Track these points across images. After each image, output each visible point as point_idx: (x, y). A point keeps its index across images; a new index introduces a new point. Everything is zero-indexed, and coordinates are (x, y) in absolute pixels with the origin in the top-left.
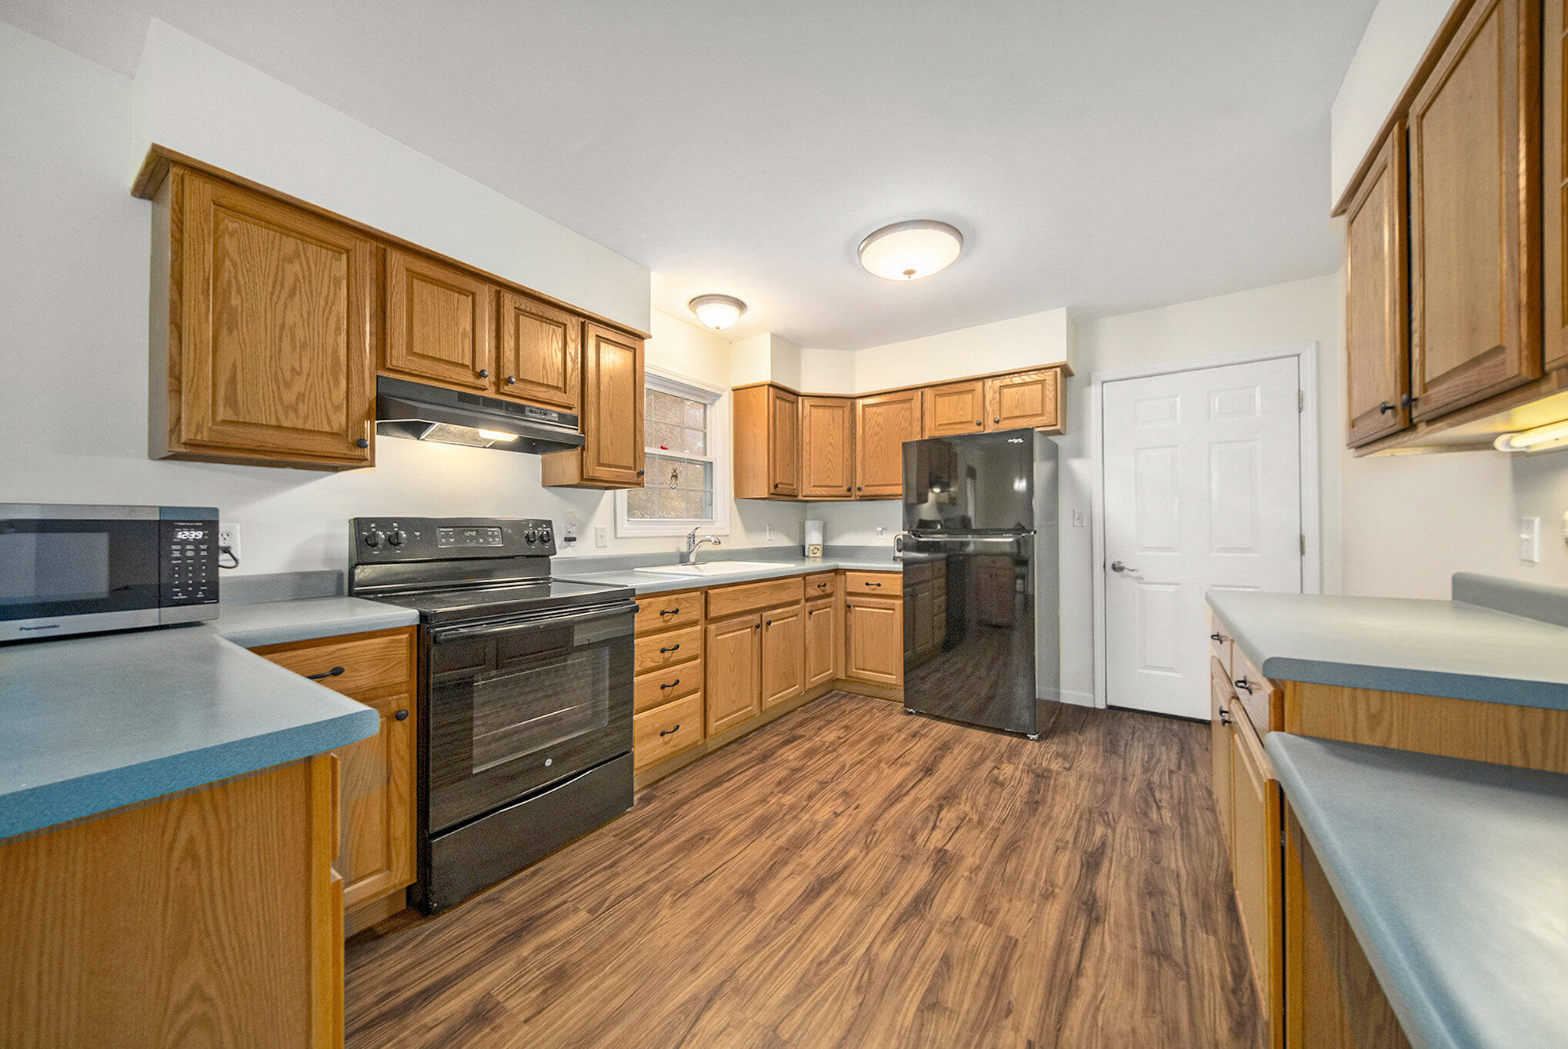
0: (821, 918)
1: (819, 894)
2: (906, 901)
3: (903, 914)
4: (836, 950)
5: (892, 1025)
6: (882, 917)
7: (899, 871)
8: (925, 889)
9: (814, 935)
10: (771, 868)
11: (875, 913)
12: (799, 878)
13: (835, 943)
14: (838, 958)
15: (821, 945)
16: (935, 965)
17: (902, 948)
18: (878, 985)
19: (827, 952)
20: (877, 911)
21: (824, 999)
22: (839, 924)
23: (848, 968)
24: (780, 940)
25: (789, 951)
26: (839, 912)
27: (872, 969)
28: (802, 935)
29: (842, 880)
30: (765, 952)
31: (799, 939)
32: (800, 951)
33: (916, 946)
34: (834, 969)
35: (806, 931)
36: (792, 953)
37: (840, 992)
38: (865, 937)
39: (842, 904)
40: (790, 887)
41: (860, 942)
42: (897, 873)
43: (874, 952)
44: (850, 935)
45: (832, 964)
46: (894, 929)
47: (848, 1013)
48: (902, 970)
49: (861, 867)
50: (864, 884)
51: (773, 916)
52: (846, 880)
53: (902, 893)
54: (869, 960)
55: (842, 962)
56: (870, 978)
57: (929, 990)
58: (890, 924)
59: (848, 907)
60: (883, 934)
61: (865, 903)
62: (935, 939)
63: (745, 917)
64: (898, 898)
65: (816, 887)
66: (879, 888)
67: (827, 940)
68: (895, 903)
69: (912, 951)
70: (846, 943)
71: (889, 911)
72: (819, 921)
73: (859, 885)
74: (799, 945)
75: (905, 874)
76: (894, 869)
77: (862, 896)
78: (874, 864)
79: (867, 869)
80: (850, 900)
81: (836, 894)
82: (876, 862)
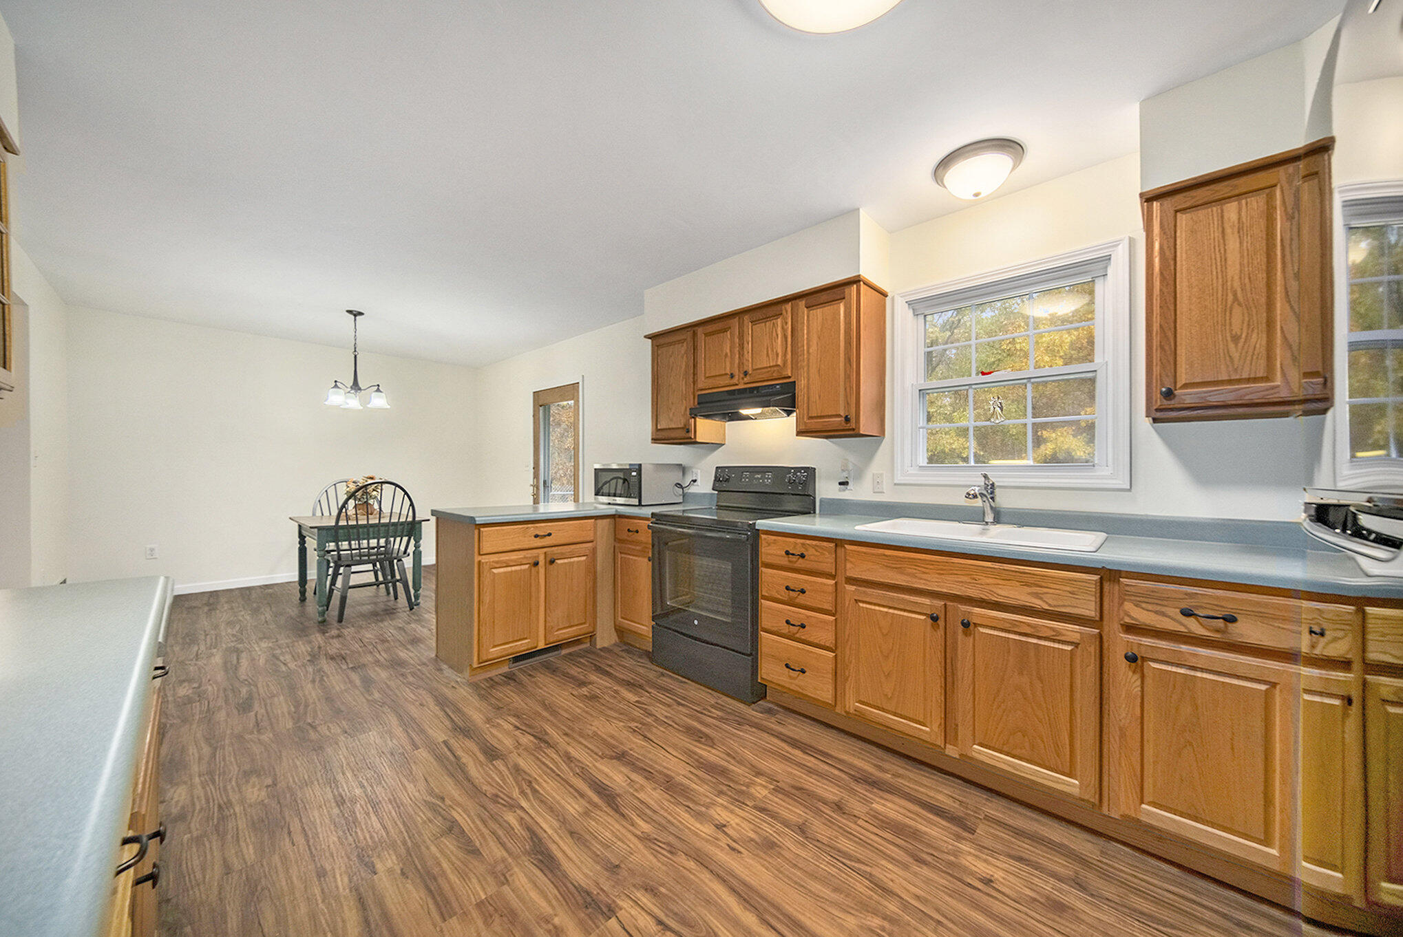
1: (599, 793)
2: (553, 848)
3: (540, 839)
4: (536, 791)
6: (548, 824)
7: (598, 856)
8: (557, 867)
10: (645, 770)
11: (554, 821)
13: (543, 793)
14: (528, 791)
15: (545, 785)
16: (477, 843)
17: (509, 828)
18: (491, 806)
19: (537, 787)
20: (556, 824)
21: (505, 781)
23: (515, 793)
24: (565, 768)
25: (552, 769)
26: (570, 800)
27: (505, 806)
30: (560, 761)
31: (558, 774)
32: (547, 774)
33: (503, 838)
34: (520, 788)
35: (563, 779)
36: (548, 770)
37: (501, 786)
38: (535, 810)
39: (577, 803)
41: (532, 806)
42: (595, 853)
43: (518, 811)
44: (541, 801)
45: (526, 787)
46: (529, 829)
48: (490, 821)
49: (617, 826)
50: (593, 823)
52: (605, 812)
53: (567, 849)
54: (513, 806)
55: (523, 793)
56: (498, 802)
57: (462, 832)
58: (536, 828)
59: (573, 807)
60: (529, 820)
61: (569, 817)
62: (499, 853)
64: (561, 843)
65: (608, 792)
66: (580, 831)
67: (548, 788)
68: (556, 838)
69: (502, 832)
70: (537, 798)
71: (550, 831)
72: (569, 788)
73: (594, 819)
75: (590, 860)
76: (603, 854)
77: (578, 817)
78: (617, 837)
79: (611, 830)
80: (579, 809)
81: (590, 802)
82: (620, 840)
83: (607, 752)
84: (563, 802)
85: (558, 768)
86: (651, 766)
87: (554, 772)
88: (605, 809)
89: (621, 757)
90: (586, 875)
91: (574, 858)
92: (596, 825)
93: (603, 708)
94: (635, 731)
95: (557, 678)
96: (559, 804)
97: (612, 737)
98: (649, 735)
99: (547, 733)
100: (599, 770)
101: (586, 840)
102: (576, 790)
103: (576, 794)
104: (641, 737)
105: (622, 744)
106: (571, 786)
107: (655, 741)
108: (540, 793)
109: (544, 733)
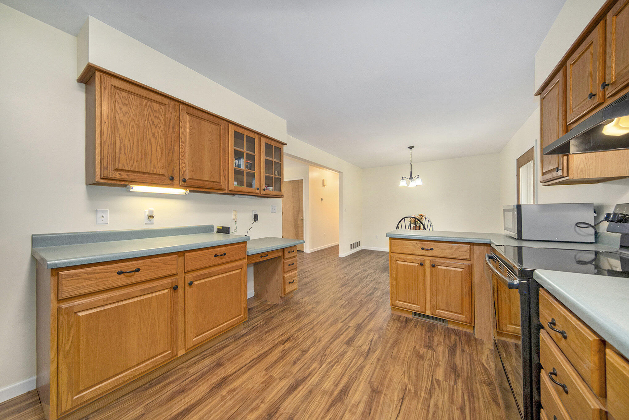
0: (339, 379)
1: (341, 391)
2: (301, 388)
3: (304, 381)
4: (333, 366)
5: (317, 347)
6: (314, 380)
7: (298, 408)
8: (289, 395)
9: (341, 371)
10: (371, 409)
11: (316, 381)
12: (353, 402)
13: (333, 369)
14: (332, 364)
15: (338, 368)
16: (299, 362)
17: (308, 368)
18: (319, 356)
19: (336, 365)
20: (315, 383)
21: (335, 353)
22: (332, 376)
23: (328, 361)
24: (354, 369)
25: (349, 365)
26: (331, 382)
27: (320, 360)
28: (346, 371)
29: (330, 401)
30: (357, 365)
31: (346, 370)
32: (345, 366)
33: (304, 368)
34: (333, 360)
35: (345, 373)
36: (348, 365)
37: (331, 354)
38: (322, 371)
39: (330, 386)
40: (356, 396)
41: (323, 369)
42: (300, 406)
43: (319, 366)
44: (327, 371)
45: (334, 362)
46: (310, 374)
47: (329, 350)
48: (311, 360)
49: (320, 410)
50: (319, 398)
51: (359, 379)
52: (328, 401)
53: (301, 392)
54: (321, 363)
55: (330, 362)
56: (322, 358)
57: (304, 355)
58: (311, 376)
59: (327, 385)
60: (315, 372)
61: (320, 386)
62: (295, 371)
63: (371, 379)
64: (304, 389)
65: (343, 396)
66: (312, 395)
67: (336, 370)
68: (307, 386)
69: (306, 366)
70: (329, 369)
71: (310, 383)
72: (340, 377)
73: (322, 397)
74: (346, 368)
75: (295, 406)
76: (300, 411)
77: (321, 390)
78: (312, 413)
79: (316, 409)
80: (327, 388)
81: (333, 391)
82: (310, 415)
83: (375, 384)
84: (329, 379)
85: (352, 367)
86: (376, 411)
87: (348, 367)
88: (330, 400)
89: (375, 392)
90: (285, 408)
91: (295, 399)
92: (318, 399)
93: (415, 365)
94: (405, 390)
95: (424, 336)
96: (328, 379)
97: (391, 380)
98: (406, 401)
99: (374, 352)
100: (358, 386)
101: (307, 399)
102: (339, 382)
103: (336, 382)
104: (401, 396)
105: (388, 388)
106: (341, 379)
107: (403, 407)
108: (332, 369)
109: (374, 351)
